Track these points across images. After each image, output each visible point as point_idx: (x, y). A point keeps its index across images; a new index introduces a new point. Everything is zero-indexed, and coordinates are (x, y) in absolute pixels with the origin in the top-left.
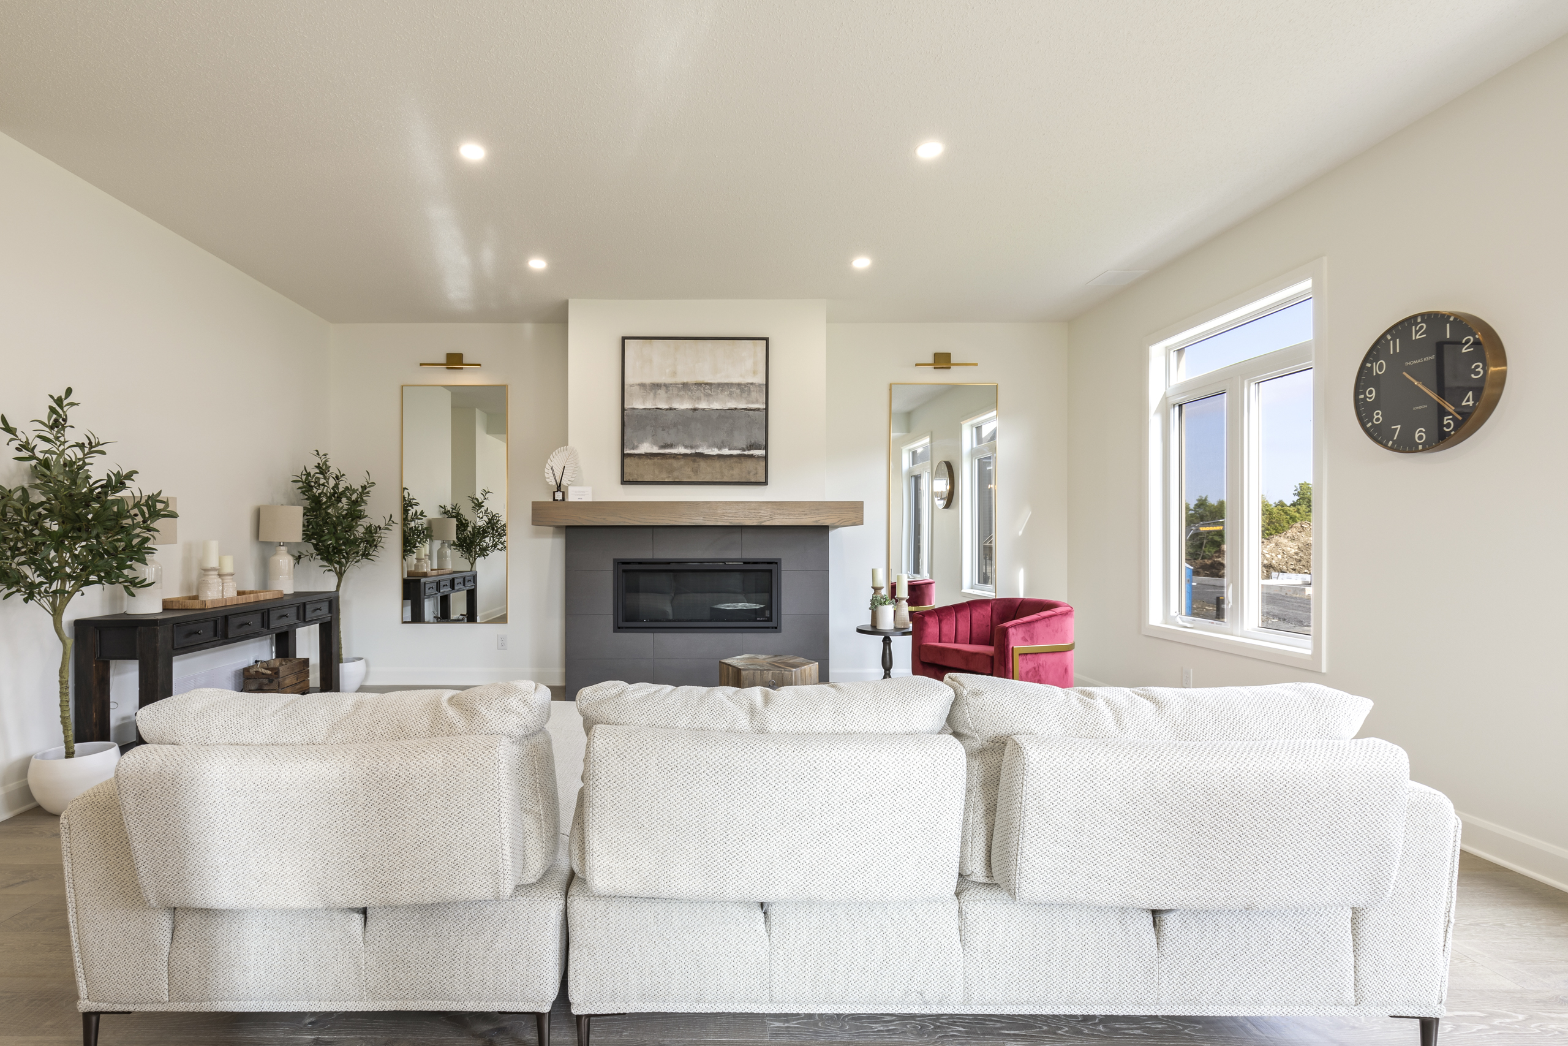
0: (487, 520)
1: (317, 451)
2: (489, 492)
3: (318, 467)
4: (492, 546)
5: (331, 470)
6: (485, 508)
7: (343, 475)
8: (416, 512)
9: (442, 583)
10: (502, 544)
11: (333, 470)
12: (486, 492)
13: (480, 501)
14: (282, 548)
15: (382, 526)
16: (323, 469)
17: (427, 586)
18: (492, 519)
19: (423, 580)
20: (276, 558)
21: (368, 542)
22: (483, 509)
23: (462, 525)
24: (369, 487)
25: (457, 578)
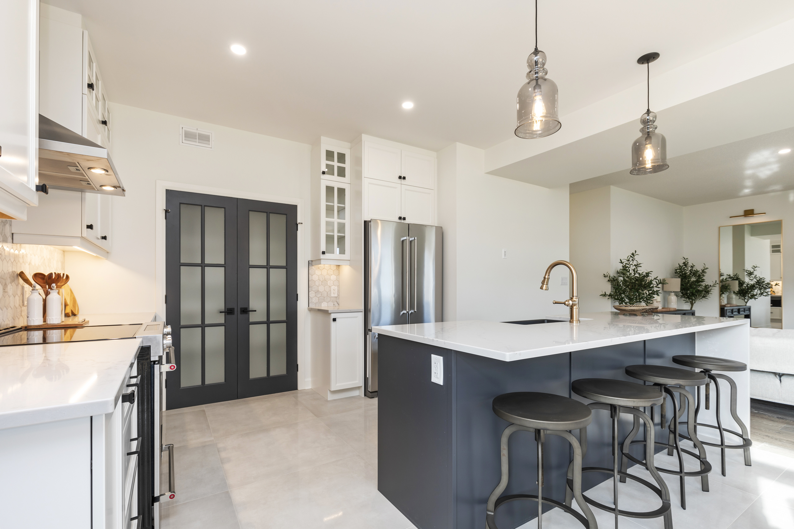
0: (756, 281)
1: (683, 257)
2: (757, 267)
3: (684, 263)
4: (759, 294)
5: (689, 264)
6: (755, 275)
7: (694, 266)
8: (723, 279)
9: (734, 310)
10: (766, 293)
11: (690, 264)
12: (754, 267)
13: (752, 272)
14: (672, 293)
15: (712, 285)
16: (685, 264)
17: (728, 311)
18: (759, 280)
19: (726, 308)
20: (670, 297)
21: (705, 291)
22: (753, 276)
23: (741, 284)
24: (705, 269)
25: (742, 308)
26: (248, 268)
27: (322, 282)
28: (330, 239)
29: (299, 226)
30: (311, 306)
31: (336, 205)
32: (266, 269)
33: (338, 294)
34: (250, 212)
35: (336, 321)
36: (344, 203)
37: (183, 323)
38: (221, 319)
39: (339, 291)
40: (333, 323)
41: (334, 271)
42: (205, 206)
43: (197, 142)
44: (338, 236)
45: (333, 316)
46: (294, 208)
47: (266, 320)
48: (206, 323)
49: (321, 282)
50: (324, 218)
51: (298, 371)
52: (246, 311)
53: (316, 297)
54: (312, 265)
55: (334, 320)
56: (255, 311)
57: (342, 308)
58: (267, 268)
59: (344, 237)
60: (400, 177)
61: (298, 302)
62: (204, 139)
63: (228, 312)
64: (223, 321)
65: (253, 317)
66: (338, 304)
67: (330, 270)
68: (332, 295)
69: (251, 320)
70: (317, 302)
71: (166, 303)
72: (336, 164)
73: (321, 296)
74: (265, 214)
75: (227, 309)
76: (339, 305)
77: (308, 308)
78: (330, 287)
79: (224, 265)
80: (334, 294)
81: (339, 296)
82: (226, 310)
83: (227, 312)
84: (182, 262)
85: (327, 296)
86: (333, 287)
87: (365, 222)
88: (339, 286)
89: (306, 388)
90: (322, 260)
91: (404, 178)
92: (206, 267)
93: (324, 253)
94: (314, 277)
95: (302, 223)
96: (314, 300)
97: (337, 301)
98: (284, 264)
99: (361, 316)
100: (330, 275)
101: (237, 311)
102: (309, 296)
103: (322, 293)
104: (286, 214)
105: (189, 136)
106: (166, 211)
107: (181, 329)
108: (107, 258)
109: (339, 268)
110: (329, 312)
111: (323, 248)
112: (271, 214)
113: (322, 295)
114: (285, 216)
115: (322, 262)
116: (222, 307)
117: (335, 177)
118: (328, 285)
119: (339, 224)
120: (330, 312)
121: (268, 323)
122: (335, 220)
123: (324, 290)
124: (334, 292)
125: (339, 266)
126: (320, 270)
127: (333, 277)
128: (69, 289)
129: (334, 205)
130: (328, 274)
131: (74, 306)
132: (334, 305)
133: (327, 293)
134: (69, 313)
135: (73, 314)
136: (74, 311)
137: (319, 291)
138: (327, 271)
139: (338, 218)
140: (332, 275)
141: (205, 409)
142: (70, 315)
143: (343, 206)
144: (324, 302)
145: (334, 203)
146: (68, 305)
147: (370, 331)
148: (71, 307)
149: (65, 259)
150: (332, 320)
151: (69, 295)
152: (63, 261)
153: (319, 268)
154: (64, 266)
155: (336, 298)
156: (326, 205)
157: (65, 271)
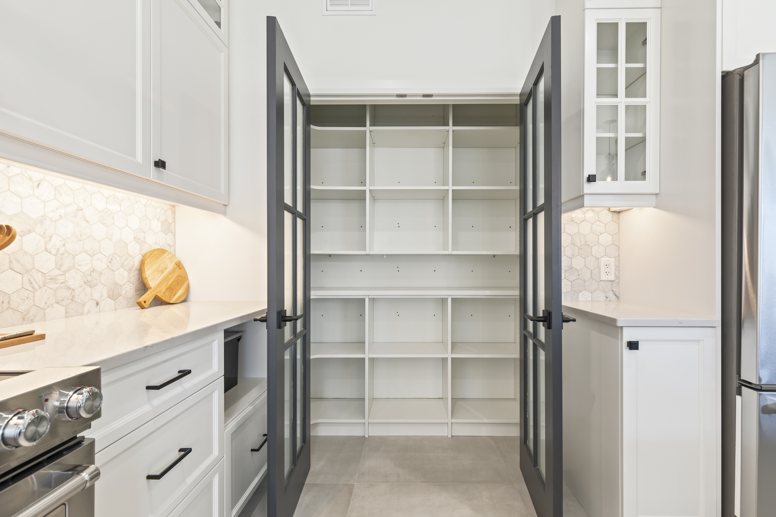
27: (579, 248)
31: (622, 65)
33: (617, 274)
35: (636, 348)
36: (644, 60)
39: (618, 268)
40: (627, 353)
41: (606, 224)
44: (627, 138)
45: (628, 335)
49: (577, 248)
55: (633, 345)
59: (643, 140)
66: (616, 295)
67: (598, 223)
68: (604, 277)
70: (569, 290)
76: (618, 297)
78: (597, 259)
80: (607, 275)
81: (618, 278)
85: (592, 277)
86: (604, 260)
87: (726, 76)
88: (618, 258)
90: (585, 195)
93: (591, 179)
97: (614, 289)
99: (713, 340)
100: (599, 234)
103: (580, 273)
108: (224, 213)
109: (618, 219)
111: (590, 169)
113: (580, 277)
115: (584, 203)
118: (593, 254)
119: (630, 109)
120: (619, 324)
122: (622, 101)
123: (584, 266)
124: (608, 270)
125: (617, 214)
126: (576, 223)
127: (605, 239)
128: (174, 263)
129: (618, 68)
130: (593, 231)
131: (172, 289)
132: (607, 298)
133: (591, 272)
134: (145, 302)
135: (158, 302)
136: (163, 299)
137: (572, 268)
138: (592, 224)
139: (628, 95)
140: (601, 234)
141: (355, 483)
142: (145, 305)
143: (641, 65)
144: (584, 291)
145: (618, 63)
146: (150, 288)
147: (753, 386)
148: (160, 292)
149: (174, 218)
150: (625, 345)
151: (166, 272)
152: (170, 221)
153: (573, 219)
154: (175, 228)
155: (611, 282)
156: (598, 69)
157: (175, 236)
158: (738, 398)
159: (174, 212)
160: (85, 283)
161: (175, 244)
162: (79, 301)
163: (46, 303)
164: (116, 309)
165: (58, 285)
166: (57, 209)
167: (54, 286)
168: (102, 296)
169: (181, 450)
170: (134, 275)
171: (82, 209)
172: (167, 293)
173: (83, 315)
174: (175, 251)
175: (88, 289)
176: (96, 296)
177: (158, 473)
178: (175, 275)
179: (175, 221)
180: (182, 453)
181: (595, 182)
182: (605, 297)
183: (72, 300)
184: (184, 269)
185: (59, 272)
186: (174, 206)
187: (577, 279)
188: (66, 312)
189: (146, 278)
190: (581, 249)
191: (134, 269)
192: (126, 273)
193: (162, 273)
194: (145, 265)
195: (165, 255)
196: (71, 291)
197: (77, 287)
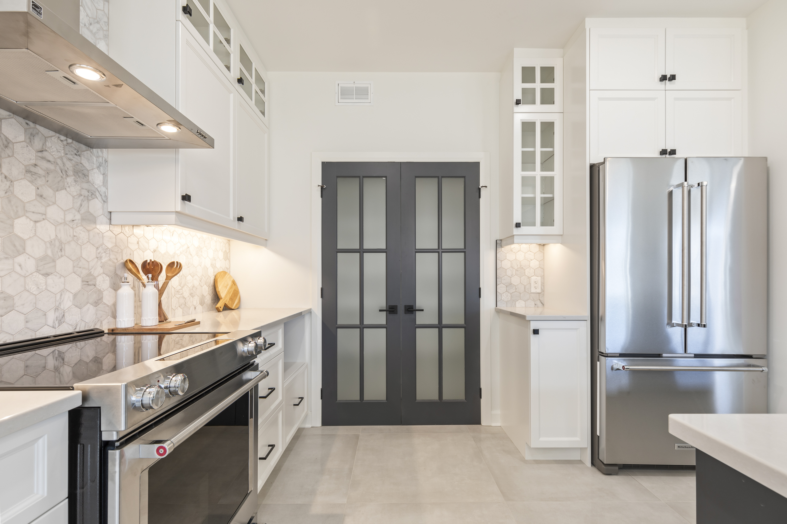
26: (415, 252)
27: (517, 270)
28: (527, 203)
29: (483, 191)
30: (501, 306)
31: (538, 150)
32: (437, 254)
33: (543, 288)
34: (417, 179)
35: (538, 333)
36: (552, 146)
37: (340, 322)
38: (382, 319)
39: (543, 284)
40: (533, 337)
41: (535, 253)
42: (364, 177)
43: (354, 98)
44: (542, 198)
45: (534, 325)
46: (476, 166)
47: (437, 323)
48: (364, 323)
49: (515, 270)
50: (518, 173)
51: (481, 397)
52: (411, 310)
53: (507, 293)
54: (501, 245)
55: (536, 332)
56: (422, 310)
57: (549, 312)
58: (438, 252)
59: (552, 199)
60: (663, 78)
61: (482, 299)
62: (362, 92)
63: (391, 310)
64: (384, 322)
65: (420, 319)
66: (542, 303)
67: (530, 252)
68: (533, 290)
69: (418, 322)
70: (509, 299)
71: (322, 297)
72: (538, 85)
73: (516, 291)
74: (436, 179)
75: (389, 306)
76: (543, 305)
77: (495, 308)
78: (529, 278)
79: (386, 251)
80: (535, 289)
81: (544, 291)
82: (388, 309)
83: (389, 311)
84: (338, 248)
85: (525, 291)
86: (534, 278)
87: (592, 167)
88: (543, 277)
89: (493, 424)
90: (515, 237)
91: (673, 78)
92: (364, 254)
93: (518, 225)
94: (504, 264)
95: (486, 187)
96: (504, 297)
97: (540, 299)
98: (462, 246)
99: (585, 328)
100: (530, 260)
101: (401, 310)
102: (497, 291)
103: (517, 288)
104: (464, 177)
105: (345, 93)
106: (322, 188)
107: (338, 329)
108: (265, 246)
109: (543, 250)
110: (527, 319)
111: (517, 218)
112: (443, 179)
114: (463, 179)
115: (515, 241)
116: (383, 303)
117: (538, 106)
118: (526, 274)
119: (543, 179)
121: (440, 327)
122: (538, 173)
123: (520, 282)
124: (536, 285)
125: (543, 246)
126: (514, 252)
127: (534, 264)
128: (231, 281)
129: (535, 151)
130: (526, 258)
131: (232, 299)
132: (536, 305)
133: (525, 287)
134: (220, 307)
135: (227, 308)
136: (229, 306)
137: (512, 284)
138: (525, 253)
139: (543, 169)
140: (532, 260)
141: (360, 434)
142: (221, 309)
143: (551, 149)
144: (520, 300)
145: (535, 148)
146: (222, 298)
147: (604, 355)
148: (226, 301)
149: (229, 249)
150: (532, 332)
151: (228, 287)
152: (228, 251)
153: (512, 250)
154: (230, 256)
155: (538, 294)
156: (522, 152)
157: (230, 261)
158: (598, 363)
159: (229, 245)
160: (190, 294)
161: (230, 267)
162: (188, 306)
163: (175, 307)
164: (203, 312)
165: (179, 296)
166: (180, 248)
167: (178, 296)
168: (197, 303)
169: (269, 389)
170: (211, 288)
171: (189, 247)
172: (230, 302)
173: (189, 315)
174: (230, 272)
175: (191, 298)
176: (195, 303)
177: (265, 396)
178: (233, 290)
179: (230, 251)
180: (270, 390)
181: (520, 227)
182: (534, 304)
183: (185, 305)
184: (237, 285)
185: (180, 288)
186: (229, 241)
187: (515, 292)
188: (183, 313)
189: (219, 292)
190: (518, 271)
191: (211, 285)
192: (207, 288)
193: (226, 288)
194: (218, 282)
195: (226, 276)
196: (185, 299)
197: (187, 297)
